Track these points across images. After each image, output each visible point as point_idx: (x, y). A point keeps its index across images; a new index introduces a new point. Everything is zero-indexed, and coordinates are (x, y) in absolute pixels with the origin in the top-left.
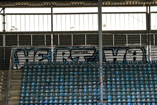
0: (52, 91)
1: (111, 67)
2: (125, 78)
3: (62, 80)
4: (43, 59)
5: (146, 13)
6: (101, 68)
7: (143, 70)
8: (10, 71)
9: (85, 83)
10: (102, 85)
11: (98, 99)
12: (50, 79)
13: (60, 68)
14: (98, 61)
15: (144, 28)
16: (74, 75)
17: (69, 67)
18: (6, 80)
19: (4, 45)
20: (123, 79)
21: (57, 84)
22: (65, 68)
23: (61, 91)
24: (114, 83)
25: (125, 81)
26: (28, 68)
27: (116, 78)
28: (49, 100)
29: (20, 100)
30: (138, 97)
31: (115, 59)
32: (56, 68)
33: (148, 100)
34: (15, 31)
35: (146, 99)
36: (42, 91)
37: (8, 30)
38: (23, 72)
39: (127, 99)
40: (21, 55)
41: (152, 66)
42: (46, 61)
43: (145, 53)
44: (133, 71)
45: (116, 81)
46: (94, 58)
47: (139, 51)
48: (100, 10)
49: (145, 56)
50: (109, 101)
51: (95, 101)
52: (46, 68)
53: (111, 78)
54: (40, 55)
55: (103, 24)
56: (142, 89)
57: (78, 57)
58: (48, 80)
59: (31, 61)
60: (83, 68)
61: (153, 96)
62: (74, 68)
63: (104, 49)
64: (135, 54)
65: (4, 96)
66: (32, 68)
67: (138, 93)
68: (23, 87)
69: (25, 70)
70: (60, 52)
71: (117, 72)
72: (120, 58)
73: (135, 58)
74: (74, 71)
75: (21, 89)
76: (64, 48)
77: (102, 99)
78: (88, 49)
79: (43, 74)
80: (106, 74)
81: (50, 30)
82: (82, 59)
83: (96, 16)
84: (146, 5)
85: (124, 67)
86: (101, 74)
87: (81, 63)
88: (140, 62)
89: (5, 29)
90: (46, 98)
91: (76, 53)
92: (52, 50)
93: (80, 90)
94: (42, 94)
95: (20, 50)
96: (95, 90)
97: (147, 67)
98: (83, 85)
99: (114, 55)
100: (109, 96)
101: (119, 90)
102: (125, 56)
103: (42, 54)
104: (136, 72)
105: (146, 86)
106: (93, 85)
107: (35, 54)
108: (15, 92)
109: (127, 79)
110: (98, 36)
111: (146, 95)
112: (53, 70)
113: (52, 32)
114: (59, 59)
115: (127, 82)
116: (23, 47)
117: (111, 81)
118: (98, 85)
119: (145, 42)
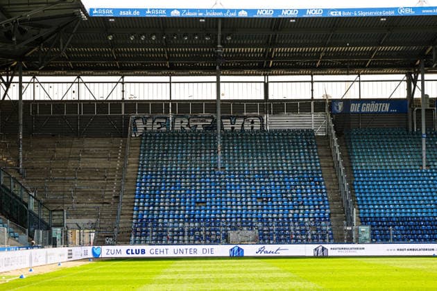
0: (170, 158)
1: (228, 136)
2: (243, 147)
3: (180, 148)
4: (161, 127)
5: (264, 82)
6: (219, 136)
7: (260, 139)
8: (128, 139)
9: (203, 151)
10: (220, 153)
11: (216, 168)
12: (168, 147)
13: (178, 136)
14: (216, 129)
15: (262, 97)
16: (191, 143)
17: (188, 136)
18: (124, 147)
19: (123, 113)
20: (240, 148)
21: (175, 152)
22: (183, 136)
23: (179, 159)
24: (231, 151)
25: (243, 150)
26: (146, 136)
27: (233, 146)
28: (167, 168)
29: (139, 167)
30: (255, 165)
31: (233, 128)
32: (174, 136)
33: (265, 168)
34: (134, 99)
35: (263, 168)
36: (160, 158)
37: (127, 98)
38: (142, 139)
39: (244, 168)
40: (139, 123)
41: (269, 135)
42: (164, 129)
43: (263, 122)
44: (251, 139)
45: (234, 150)
46: (212, 127)
47: (257, 120)
48: (218, 79)
49: (262, 125)
50: (227, 169)
51: (212, 169)
52: (165, 136)
53: (229, 146)
54: (158, 123)
55: (221, 92)
56: (260, 158)
57: (196, 126)
58: (166, 148)
59: (149, 129)
60: (201, 136)
61: (270, 165)
62: (192, 136)
63: (222, 118)
64: (252, 122)
65: (123, 163)
66: (151, 136)
67: (255, 161)
68: (142, 155)
69: (144, 138)
70: (178, 121)
71: (235, 141)
72: (238, 127)
73: (252, 127)
74: (192, 140)
75: (140, 157)
76: (182, 117)
77: (219, 167)
78: (206, 118)
79: (162, 141)
80: (223, 143)
81: (169, 99)
82: (200, 128)
83: (214, 85)
84: (264, 75)
85: (242, 136)
86: (219, 142)
87: (199, 131)
88: (257, 131)
89: (125, 97)
90: (164, 166)
91: (194, 121)
92: (171, 119)
93: (198, 158)
94: (160, 162)
95: (138, 118)
96: (212, 158)
97: (265, 136)
98: (201, 153)
99: (232, 124)
100: (227, 165)
101: (236, 158)
102: (243, 125)
103: (160, 123)
104: (253, 141)
105: (264, 154)
106: (210, 153)
107: (153, 123)
108: (134, 159)
109: (245, 148)
110: (216, 104)
111: (263, 164)
112: (171, 138)
113: (171, 101)
114: (178, 127)
115: (245, 151)
116: (141, 115)
117: (229, 150)
118: (216, 154)
119: (263, 112)
